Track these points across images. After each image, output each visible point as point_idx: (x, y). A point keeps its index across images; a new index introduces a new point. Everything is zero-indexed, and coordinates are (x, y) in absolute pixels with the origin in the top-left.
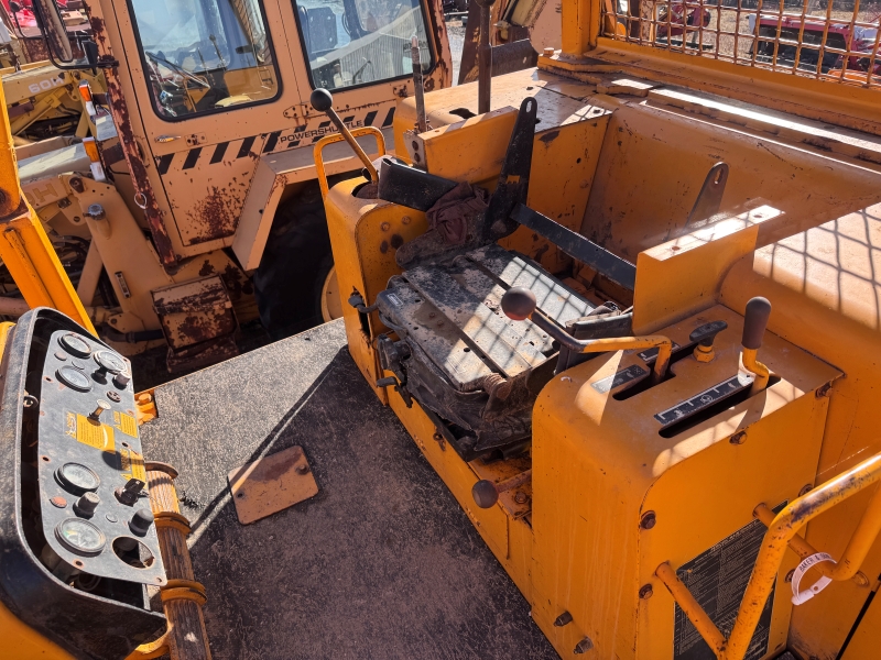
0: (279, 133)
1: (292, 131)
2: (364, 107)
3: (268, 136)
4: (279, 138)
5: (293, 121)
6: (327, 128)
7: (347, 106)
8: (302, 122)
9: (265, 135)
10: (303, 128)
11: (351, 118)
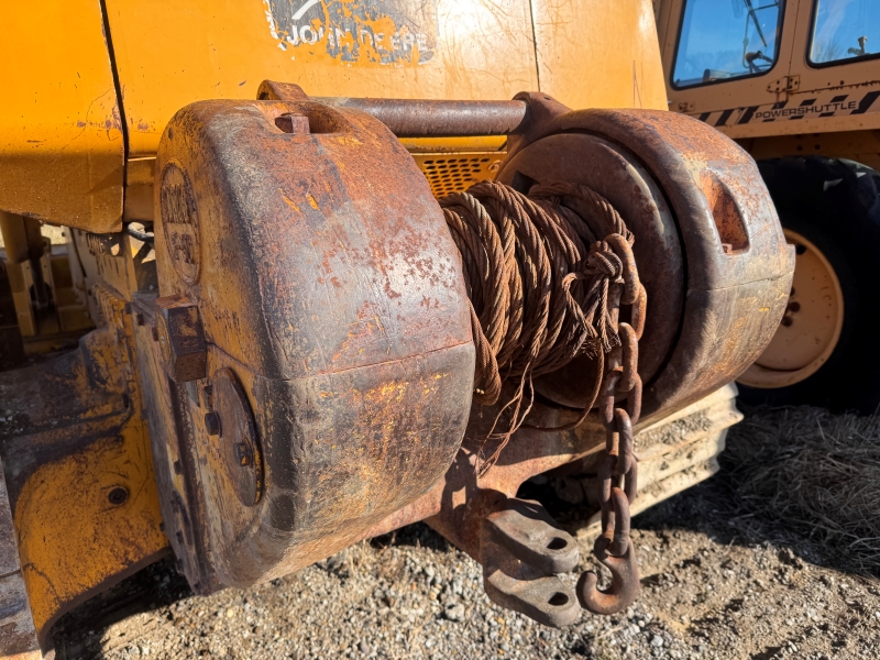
0: (756, 108)
1: (769, 108)
2: (865, 84)
3: (745, 111)
4: (755, 114)
5: (774, 95)
6: (810, 107)
7: (842, 83)
8: (783, 97)
9: (742, 109)
10: (782, 104)
11: (842, 98)
